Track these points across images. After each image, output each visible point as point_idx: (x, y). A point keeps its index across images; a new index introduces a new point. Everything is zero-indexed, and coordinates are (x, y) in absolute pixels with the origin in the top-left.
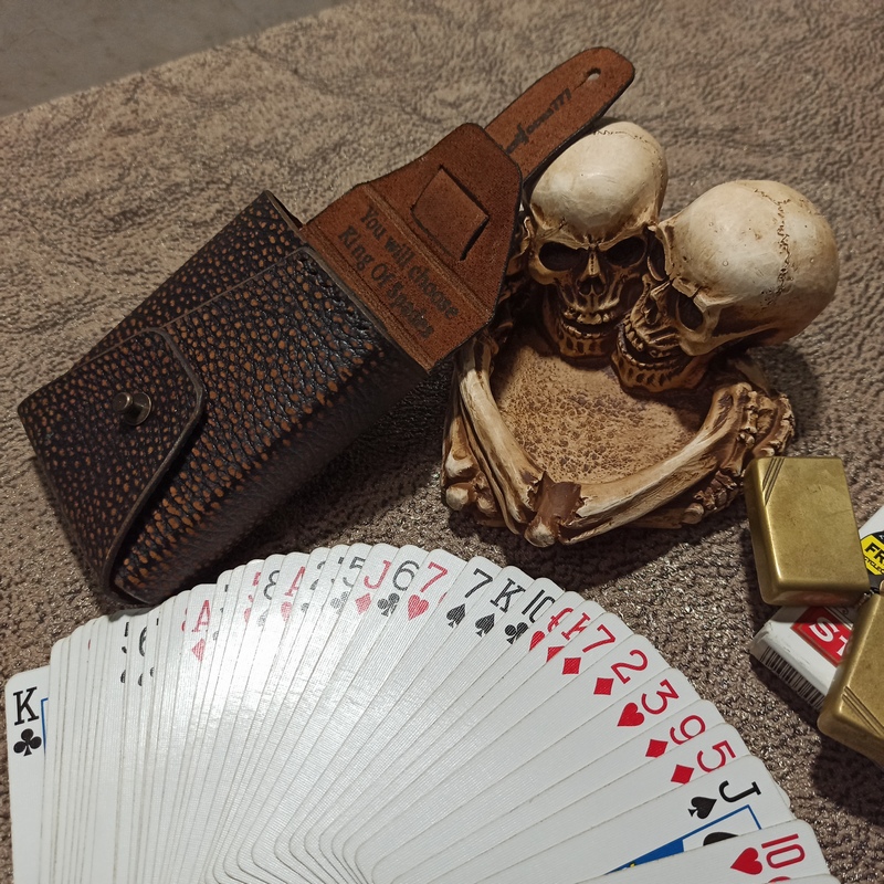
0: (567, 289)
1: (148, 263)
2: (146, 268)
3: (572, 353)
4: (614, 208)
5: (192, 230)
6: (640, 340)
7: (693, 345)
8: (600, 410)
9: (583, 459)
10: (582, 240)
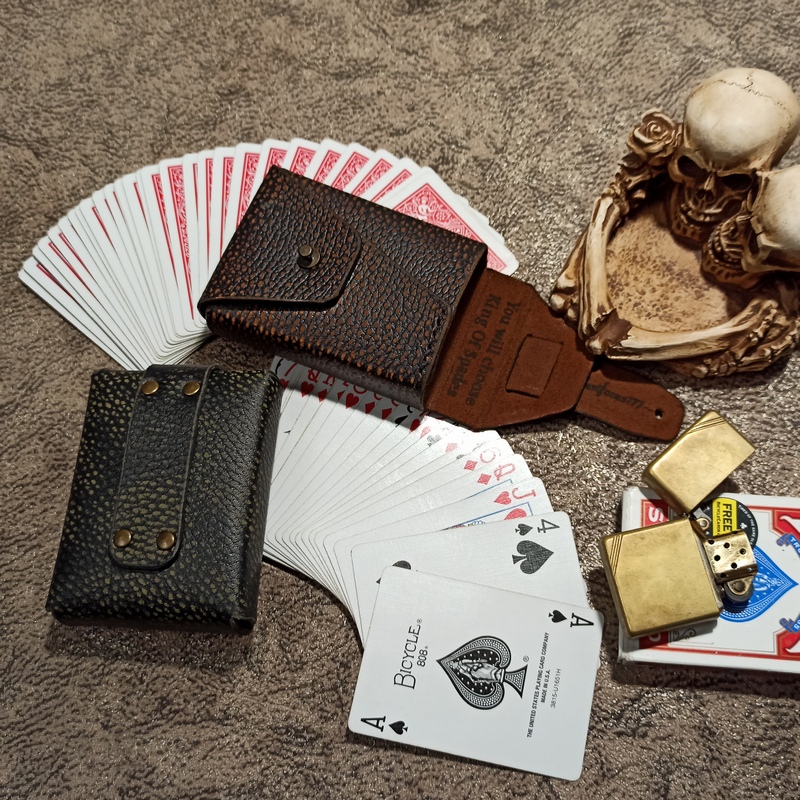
0: (689, 189)
1: (423, 49)
2: (420, 52)
3: (678, 232)
4: (736, 152)
5: (461, 31)
6: (720, 245)
7: (748, 264)
8: (678, 279)
9: (650, 308)
10: (707, 163)
